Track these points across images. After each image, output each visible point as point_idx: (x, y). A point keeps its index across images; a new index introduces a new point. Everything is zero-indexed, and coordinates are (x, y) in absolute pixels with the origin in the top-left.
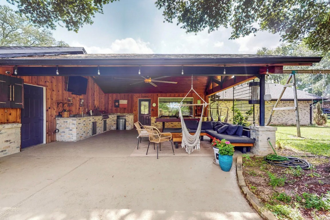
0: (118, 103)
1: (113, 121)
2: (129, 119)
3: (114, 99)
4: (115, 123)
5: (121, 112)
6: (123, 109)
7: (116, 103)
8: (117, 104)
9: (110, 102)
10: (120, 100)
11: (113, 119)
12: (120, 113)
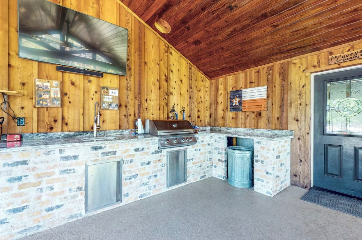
0: (238, 100)
1: (216, 151)
2: (264, 152)
3: (230, 89)
4: (220, 159)
5: (248, 125)
6: (253, 115)
7: (234, 100)
8: (236, 101)
9: (221, 99)
10: (244, 90)
11: (215, 145)
12: (246, 127)
